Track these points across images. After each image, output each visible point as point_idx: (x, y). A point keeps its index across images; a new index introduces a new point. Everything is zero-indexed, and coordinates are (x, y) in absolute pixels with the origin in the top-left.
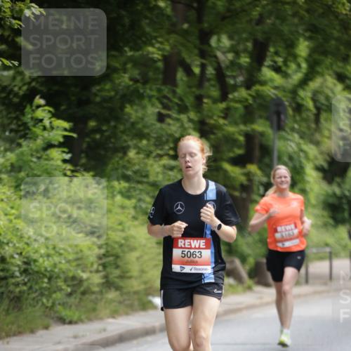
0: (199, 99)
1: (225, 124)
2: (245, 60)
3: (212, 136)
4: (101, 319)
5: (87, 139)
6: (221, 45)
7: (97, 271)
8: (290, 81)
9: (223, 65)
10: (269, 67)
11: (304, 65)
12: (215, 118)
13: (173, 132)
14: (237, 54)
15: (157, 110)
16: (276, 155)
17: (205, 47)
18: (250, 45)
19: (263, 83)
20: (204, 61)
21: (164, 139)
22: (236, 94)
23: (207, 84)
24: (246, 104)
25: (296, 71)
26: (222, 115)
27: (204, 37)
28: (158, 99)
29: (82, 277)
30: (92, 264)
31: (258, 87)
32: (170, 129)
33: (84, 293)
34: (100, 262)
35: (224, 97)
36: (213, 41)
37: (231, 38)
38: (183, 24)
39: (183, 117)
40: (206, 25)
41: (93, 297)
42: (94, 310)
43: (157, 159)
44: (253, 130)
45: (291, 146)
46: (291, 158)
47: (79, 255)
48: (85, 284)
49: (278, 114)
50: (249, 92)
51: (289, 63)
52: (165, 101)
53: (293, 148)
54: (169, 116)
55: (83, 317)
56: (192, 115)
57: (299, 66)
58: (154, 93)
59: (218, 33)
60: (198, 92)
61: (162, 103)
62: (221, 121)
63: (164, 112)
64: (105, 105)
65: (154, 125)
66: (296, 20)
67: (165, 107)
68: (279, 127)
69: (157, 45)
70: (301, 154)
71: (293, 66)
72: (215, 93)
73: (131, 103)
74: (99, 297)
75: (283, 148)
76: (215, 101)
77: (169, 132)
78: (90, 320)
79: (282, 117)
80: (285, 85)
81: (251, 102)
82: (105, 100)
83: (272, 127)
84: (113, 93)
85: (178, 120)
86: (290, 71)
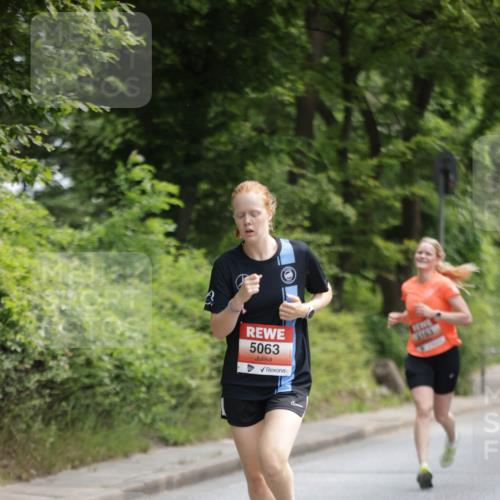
0: (342, 154)
1: (376, 187)
2: (403, 103)
3: (360, 202)
4: (215, 439)
5: (198, 207)
6: (371, 84)
7: (210, 378)
8: (462, 130)
9: (373, 110)
10: (434, 112)
11: (479, 110)
12: (363, 178)
13: (308, 197)
14: (392, 95)
15: (287, 168)
16: (442, 225)
17: (350, 87)
18: (408, 84)
19: (426, 133)
20: (349, 105)
21: (296, 206)
22: (391, 147)
23: (352, 134)
24: (403, 160)
25: (469, 118)
26: (373, 174)
27: (350, 73)
28: (289, 154)
29: (189, 386)
30: (203, 368)
31: (419, 138)
32: (304, 193)
33: (192, 406)
34: (214, 365)
35: (375, 151)
36: (361, 79)
37: (384, 74)
38: (321, 56)
39: (322, 177)
40: (351, 58)
41: (204, 411)
42: (206, 427)
43: (287, 232)
44: (413, 194)
45: (462, 215)
46: (462, 230)
47: (187, 357)
48: (194, 395)
49: (446, 173)
50: (408, 144)
51: (460, 107)
52: (298, 156)
53: (465, 218)
54: (303, 176)
55: (192, 437)
56: (333, 174)
57: (473, 110)
58: (284, 147)
59: (367, 70)
60: (340, 145)
61: (293, 159)
62: (372, 182)
63: (296, 170)
64: (221, 162)
65: (285, 187)
66: (469, 52)
67: (299, 164)
68: (447, 189)
69: (288, 85)
70: (476, 225)
71: (465, 111)
72: (363, 145)
73: (254, 159)
74: (212, 411)
75: (452, 218)
76: (364, 157)
77: (303, 196)
78: (201, 440)
79: (451, 177)
80: (455, 135)
81: (409, 156)
82: (219, 156)
83: (437, 189)
84: (230, 147)
85: (314, 181)
86: (461, 118)
